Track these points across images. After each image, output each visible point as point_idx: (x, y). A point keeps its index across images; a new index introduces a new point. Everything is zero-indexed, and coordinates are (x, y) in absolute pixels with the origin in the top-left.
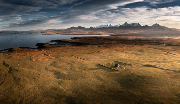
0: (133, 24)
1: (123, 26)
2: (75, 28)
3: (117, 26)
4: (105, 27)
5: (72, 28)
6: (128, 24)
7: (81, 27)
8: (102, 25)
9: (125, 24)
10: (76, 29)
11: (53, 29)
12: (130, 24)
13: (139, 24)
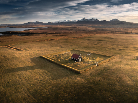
0: (91, 19)
1: (81, 21)
2: (32, 23)
3: (75, 21)
4: (63, 22)
5: (29, 23)
6: (86, 20)
7: (39, 22)
8: (60, 21)
9: (83, 19)
11: (7, 24)
12: (88, 19)
13: (97, 19)
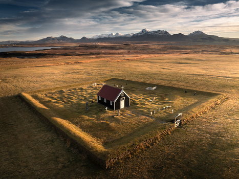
0: (157, 32)
1: (139, 34)
2: (54, 39)
3: (128, 36)
4: (107, 37)
5: (49, 39)
6: (148, 32)
7: (66, 37)
8: (102, 35)
9: (143, 31)
10: (56, 41)
11: (9, 41)
12: (150, 32)
13: (166, 32)
